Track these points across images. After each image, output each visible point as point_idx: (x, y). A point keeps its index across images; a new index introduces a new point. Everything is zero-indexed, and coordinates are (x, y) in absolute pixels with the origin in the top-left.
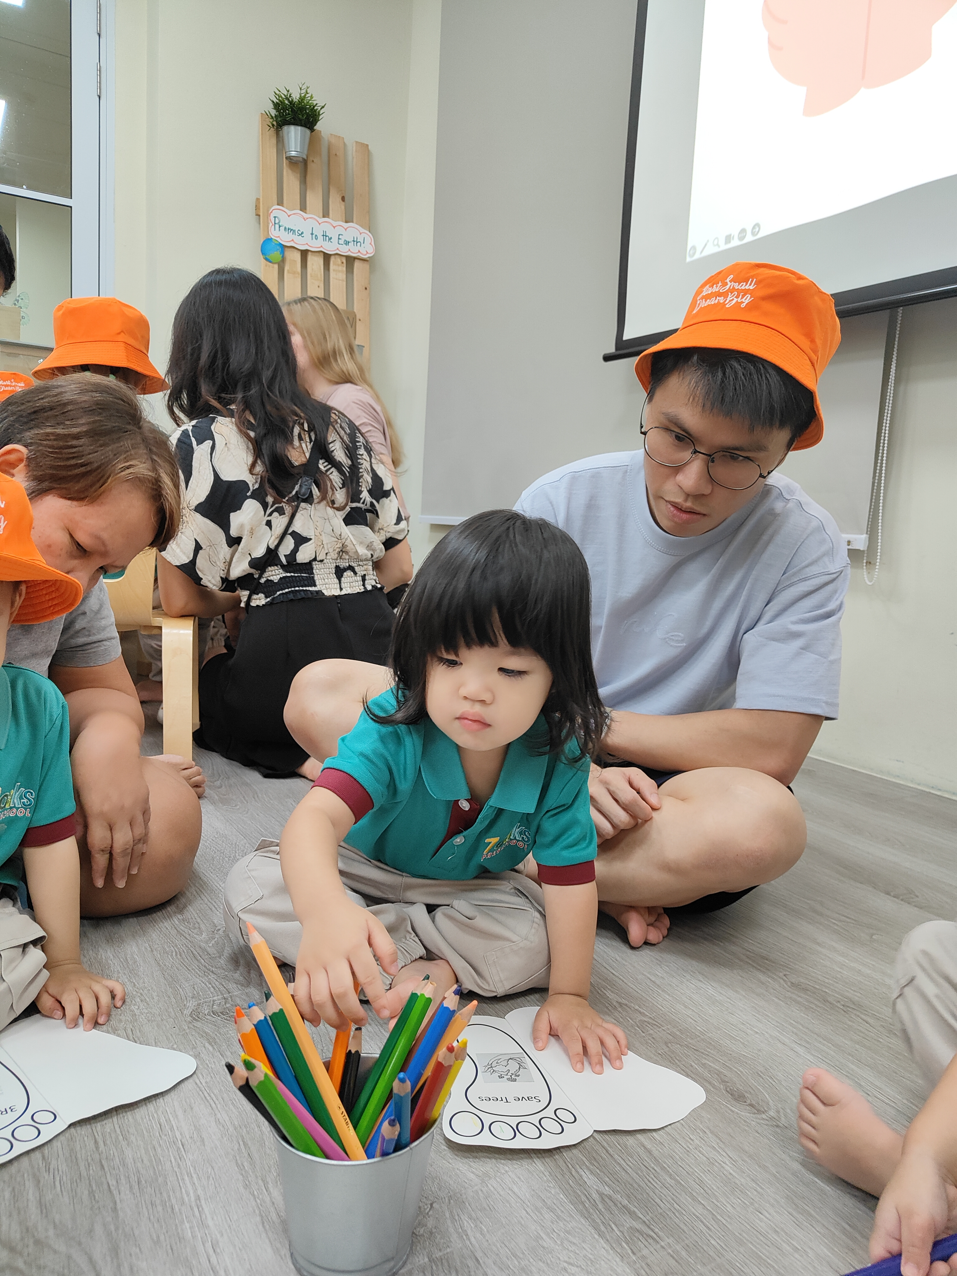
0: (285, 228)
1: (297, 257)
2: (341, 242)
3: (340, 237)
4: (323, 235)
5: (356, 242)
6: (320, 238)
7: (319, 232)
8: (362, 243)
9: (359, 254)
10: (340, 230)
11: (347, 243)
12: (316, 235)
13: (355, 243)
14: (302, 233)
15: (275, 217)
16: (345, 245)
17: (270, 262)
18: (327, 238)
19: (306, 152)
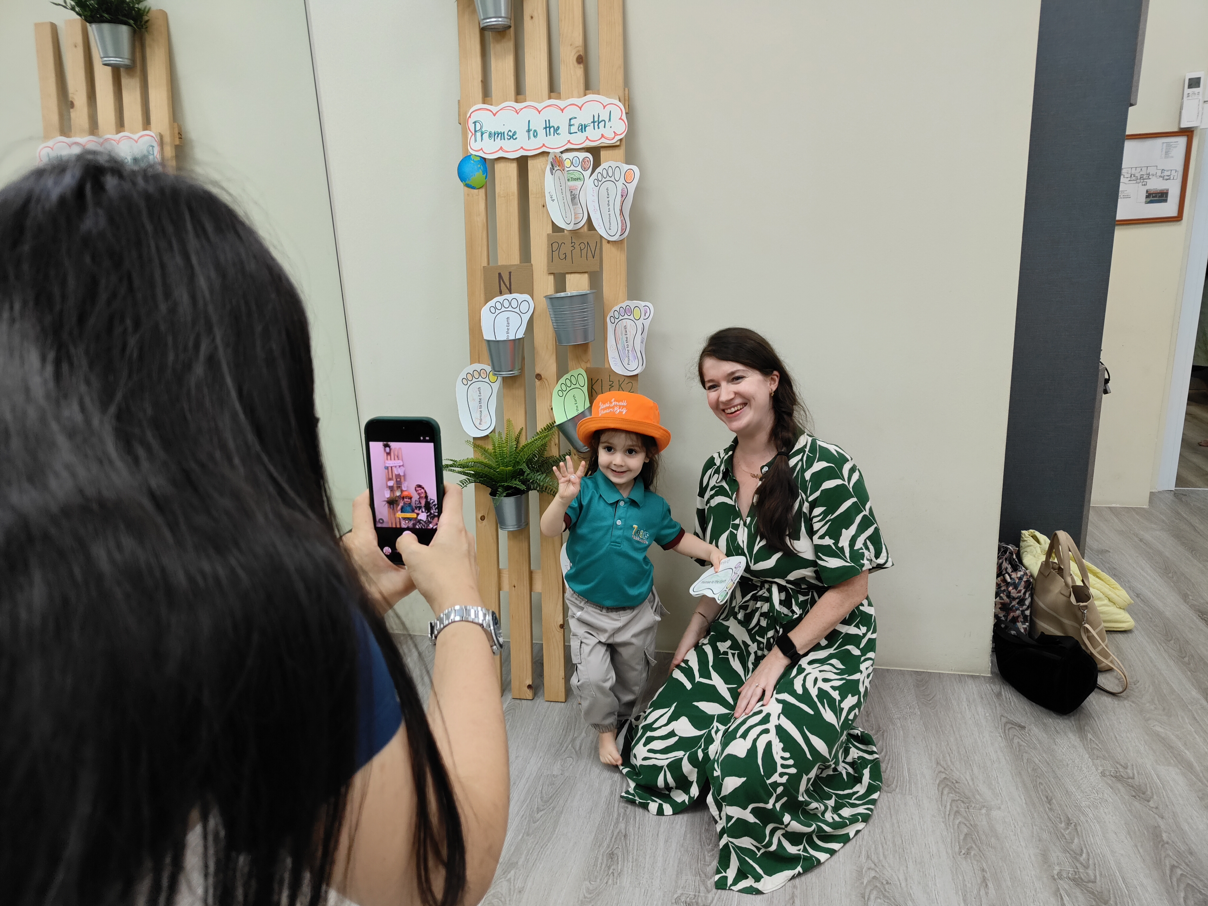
0: (490, 134)
1: (513, 168)
2: (574, 129)
3: (572, 122)
4: (546, 128)
5: (596, 122)
6: (541, 132)
7: (538, 125)
8: (607, 121)
9: (603, 140)
10: (572, 111)
11: (583, 128)
12: (535, 131)
13: (596, 124)
14: (514, 134)
15: (475, 123)
16: (579, 133)
17: (473, 188)
18: (552, 129)
19: (510, 15)
